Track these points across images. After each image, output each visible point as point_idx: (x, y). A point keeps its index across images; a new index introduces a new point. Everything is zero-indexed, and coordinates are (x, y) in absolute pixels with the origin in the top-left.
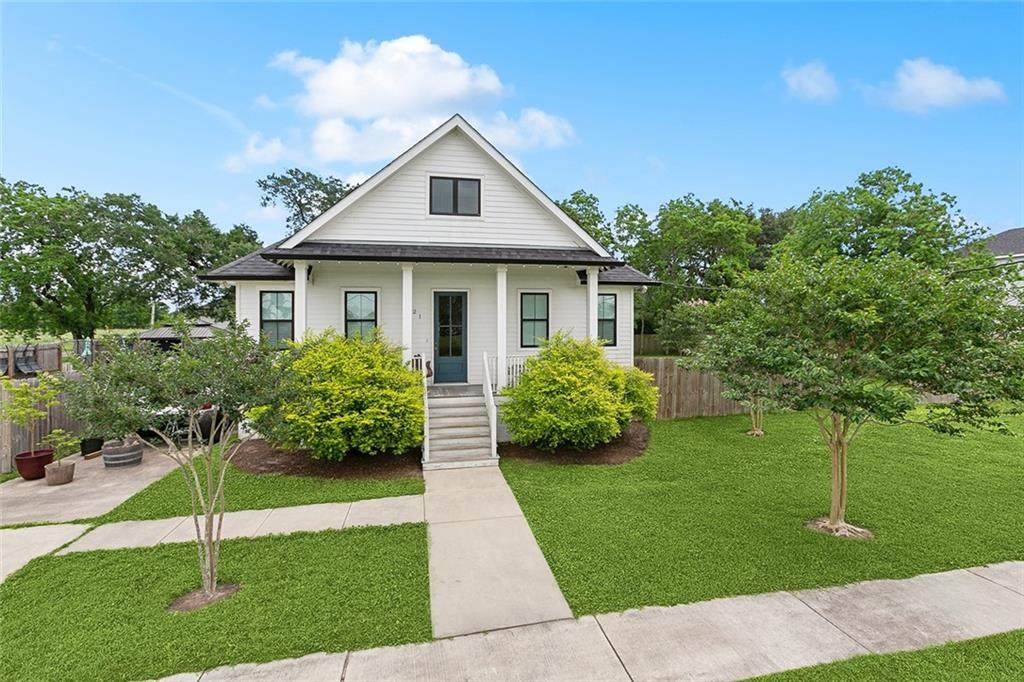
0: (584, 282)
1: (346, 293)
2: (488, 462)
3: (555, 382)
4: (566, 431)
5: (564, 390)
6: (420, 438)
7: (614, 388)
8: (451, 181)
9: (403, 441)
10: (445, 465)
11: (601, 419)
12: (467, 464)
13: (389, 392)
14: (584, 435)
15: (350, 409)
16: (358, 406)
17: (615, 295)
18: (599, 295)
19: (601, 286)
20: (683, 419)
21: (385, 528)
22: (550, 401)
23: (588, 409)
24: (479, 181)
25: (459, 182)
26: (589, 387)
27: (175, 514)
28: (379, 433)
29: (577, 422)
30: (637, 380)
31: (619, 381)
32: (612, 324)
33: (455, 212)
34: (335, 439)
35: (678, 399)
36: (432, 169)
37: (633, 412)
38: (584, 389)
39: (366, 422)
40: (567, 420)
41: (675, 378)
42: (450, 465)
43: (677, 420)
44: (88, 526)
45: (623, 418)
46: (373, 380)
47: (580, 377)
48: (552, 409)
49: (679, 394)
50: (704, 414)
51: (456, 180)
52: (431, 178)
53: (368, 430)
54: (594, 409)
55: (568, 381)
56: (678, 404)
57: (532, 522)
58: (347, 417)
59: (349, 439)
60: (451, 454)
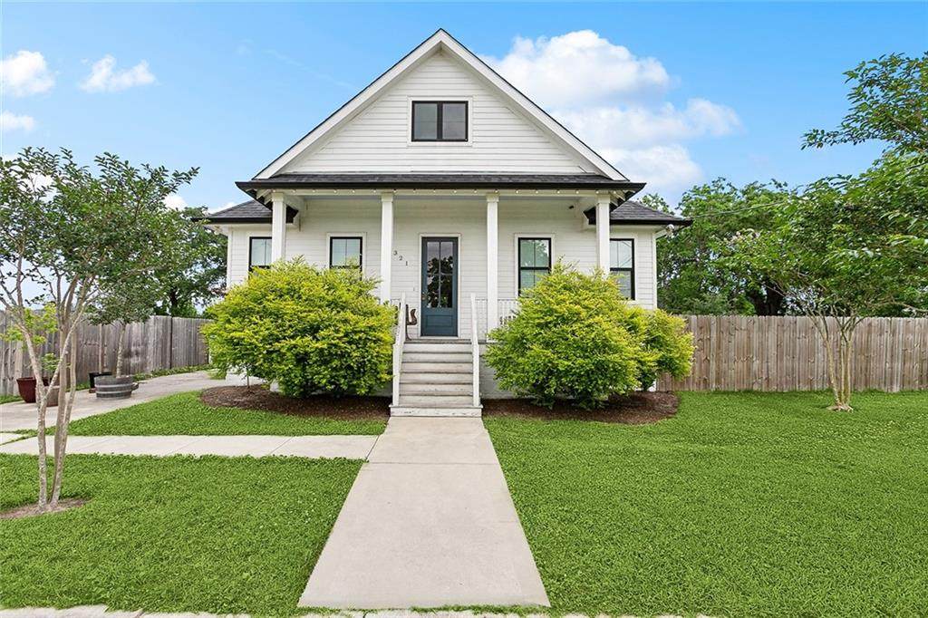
0: (593, 221)
1: (332, 238)
2: (469, 412)
3: (551, 312)
4: (567, 372)
5: (565, 320)
6: (388, 377)
7: (633, 328)
8: (436, 105)
9: (366, 378)
10: (416, 411)
11: (614, 357)
12: (442, 412)
13: (349, 315)
14: (591, 381)
15: (303, 332)
16: (313, 330)
17: (633, 240)
18: (611, 240)
19: (614, 227)
20: (725, 393)
21: (313, 462)
22: (546, 334)
23: (597, 346)
24: (466, 103)
25: (444, 105)
26: (597, 319)
27: (109, 433)
28: (335, 363)
29: (580, 361)
30: (663, 325)
31: (639, 321)
32: (628, 275)
33: (440, 138)
34: (286, 366)
35: (718, 367)
36: (412, 93)
37: (660, 363)
38: (591, 321)
39: (319, 345)
40: (567, 359)
41: (714, 340)
42: (423, 412)
43: (717, 392)
44: (20, 436)
45: (644, 368)
46: (334, 305)
47: (586, 308)
48: (547, 345)
49: (718, 360)
50: (756, 388)
51: (440, 104)
52: (414, 102)
53: (325, 358)
54: (605, 346)
55: (569, 309)
56: (718, 374)
57: (508, 471)
58: (298, 341)
59: (304, 370)
60: (424, 400)
